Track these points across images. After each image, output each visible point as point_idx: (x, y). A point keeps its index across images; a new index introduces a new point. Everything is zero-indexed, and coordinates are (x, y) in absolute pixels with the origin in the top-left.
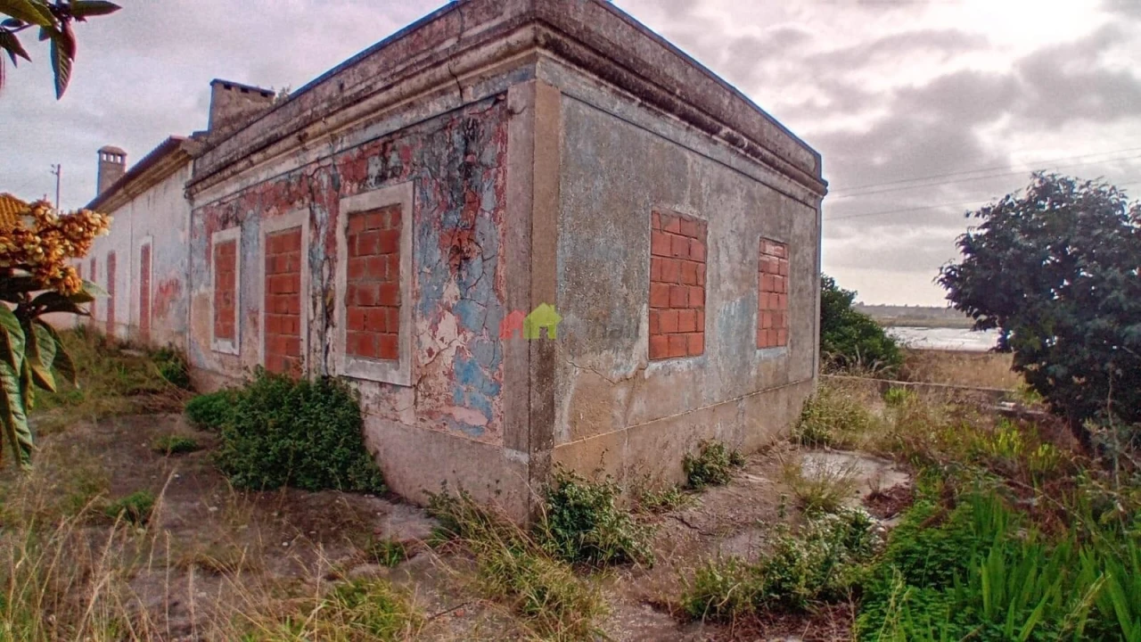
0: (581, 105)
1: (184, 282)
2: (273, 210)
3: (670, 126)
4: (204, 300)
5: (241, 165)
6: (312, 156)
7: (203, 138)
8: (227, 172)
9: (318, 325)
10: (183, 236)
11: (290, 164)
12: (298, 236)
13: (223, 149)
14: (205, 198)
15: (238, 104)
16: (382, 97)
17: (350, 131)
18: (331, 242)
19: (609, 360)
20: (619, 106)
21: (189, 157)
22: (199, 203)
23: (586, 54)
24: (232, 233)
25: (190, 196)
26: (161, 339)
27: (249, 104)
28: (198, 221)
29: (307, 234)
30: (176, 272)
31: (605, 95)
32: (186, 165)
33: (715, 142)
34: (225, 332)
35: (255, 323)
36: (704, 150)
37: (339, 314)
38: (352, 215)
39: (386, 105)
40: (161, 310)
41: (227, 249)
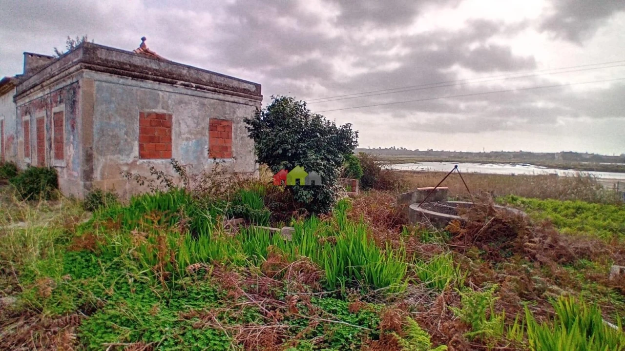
0: (103, 83)
1: (15, 136)
2: (38, 110)
3: (149, 84)
4: (21, 142)
5: (28, 92)
6: (46, 93)
7: (20, 78)
8: (25, 94)
9: (49, 149)
10: (14, 117)
11: (41, 94)
12: (44, 120)
13: (25, 84)
14: (21, 103)
15: (36, 62)
16: (57, 77)
17: (53, 86)
18: (51, 122)
19: (119, 158)
20: (122, 81)
21: (14, 86)
22: (18, 104)
23: (102, 68)
24: (27, 118)
25: (15, 101)
26: (8, 159)
27: (42, 62)
28: (19, 112)
29: (46, 119)
30: (12, 132)
31: (115, 78)
32: (13, 88)
33: (176, 87)
34: (27, 155)
35: (35, 150)
36: (171, 90)
37: (53, 146)
38: (55, 114)
39: (57, 80)
40: (8, 148)
41: (26, 123)
